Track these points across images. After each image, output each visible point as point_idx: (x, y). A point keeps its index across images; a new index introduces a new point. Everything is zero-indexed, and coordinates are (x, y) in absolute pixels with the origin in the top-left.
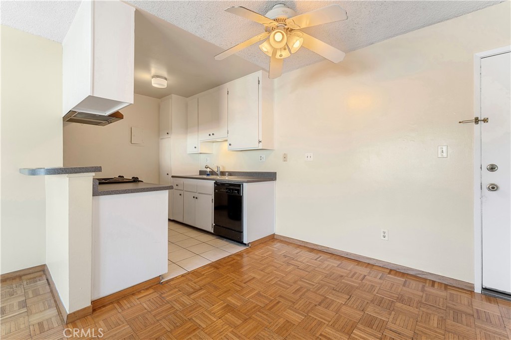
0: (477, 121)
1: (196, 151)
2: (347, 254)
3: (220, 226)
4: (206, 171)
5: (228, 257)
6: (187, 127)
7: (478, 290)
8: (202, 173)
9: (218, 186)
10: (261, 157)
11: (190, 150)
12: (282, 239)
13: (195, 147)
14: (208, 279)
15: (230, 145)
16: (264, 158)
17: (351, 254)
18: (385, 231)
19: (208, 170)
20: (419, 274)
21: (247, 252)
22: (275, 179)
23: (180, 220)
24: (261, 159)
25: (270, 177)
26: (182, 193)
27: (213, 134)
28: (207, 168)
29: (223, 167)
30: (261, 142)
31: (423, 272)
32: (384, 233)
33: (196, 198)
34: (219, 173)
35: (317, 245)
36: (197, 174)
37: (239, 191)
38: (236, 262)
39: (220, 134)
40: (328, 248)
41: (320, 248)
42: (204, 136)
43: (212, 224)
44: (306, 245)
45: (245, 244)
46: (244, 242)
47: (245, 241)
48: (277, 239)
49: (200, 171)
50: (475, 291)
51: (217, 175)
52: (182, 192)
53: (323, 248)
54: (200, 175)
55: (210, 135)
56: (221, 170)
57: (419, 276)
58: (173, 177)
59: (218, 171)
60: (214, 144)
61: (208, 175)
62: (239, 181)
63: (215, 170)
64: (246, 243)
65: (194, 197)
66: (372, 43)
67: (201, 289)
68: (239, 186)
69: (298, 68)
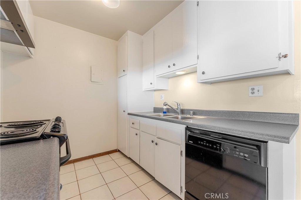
1: (151, 87)
4: (162, 109)
8: (156, 110)
11: (146, 86)
13: (151, 84)
19: (165, 107)
24: (253, 93)
26: (138, 133)
27: (174, 65)
28: (165, 105)
33: (156, 144)
34: (179, 111)
42: (162, 70)
43: (181, 188)
49: (154, 108)
51: (177, 112)
54: (154, 112)
55: (169, 67)
58: (129, 114)
59: (177, 109)
61: (165, 113)
63: (175, 107)
65: (153, 142)
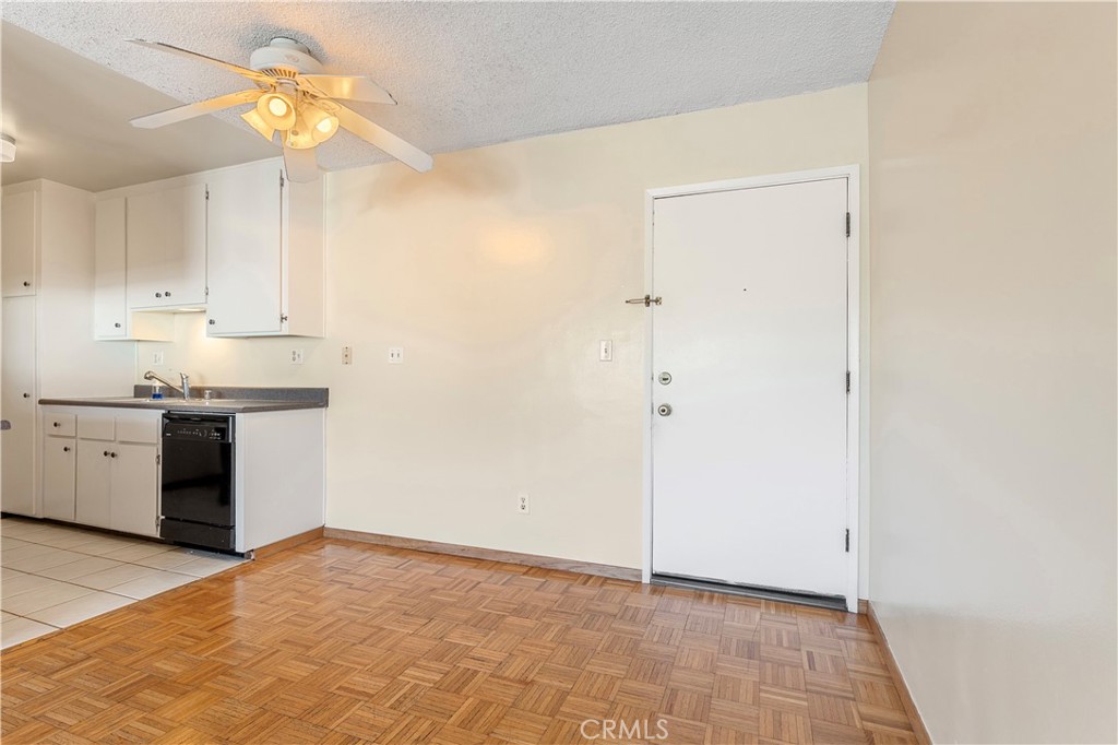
0: (648, 301)
1: (118, 334)
2: (464, 549)
3: (178, 520)
4: (150, 387)
5: (186, 586)
6: (93, 269)
7: (646, 579)
8: (140, 391)
9: (173, 421)
10: (294, 353)
11: (103, 330)
12: (340, 536)
13: (116, 325)
14: (117, 636)
15: (211, 322)
16: (302, 357)
17: (469, 549)
18: (523, 496)
19: (157, 384)
20: (573, 567)
21: (244, 571)
22: (326, 404)
23: (70, 518)
24: (294, 359)
25: (315, 398)
26: (72, 446)
27: (167, 294)
28: (150, 378)
29: (202, 377)
30: (286, 319)
31: (578, 562)
32: (523, 500)
33: (113, 455)
34: (186, 392)
35: (408, 540)
36: (127, 395)
37: (223, 432)
38: (205, 594)
39: (186, 293)
40: (430, 542)
41: (415, 546)
42: (142, 296)
43: (158, 518)
44: (388, 544)
45: (242, 555)
46: (237, 550)
47: (239, 548)
48: (327, 538)
49: (136, 387)
50: (643, 582)
51: (182, 396)
52: (70, 443)
53: (420, 544)
54: (135, 397)
55: (157, 295)
56: (198, 384)
57: (572, 570)
58: (42, 402)
59: (183, 387)
60: (177, 316)
61: (155, 396)
62: (228, 409)
63: (176, 384)
64: (242, 551)
65: (106, 454)
66: (506, 140)
67: (89, 657)
68: (225, 419)
69: (374, 163)
